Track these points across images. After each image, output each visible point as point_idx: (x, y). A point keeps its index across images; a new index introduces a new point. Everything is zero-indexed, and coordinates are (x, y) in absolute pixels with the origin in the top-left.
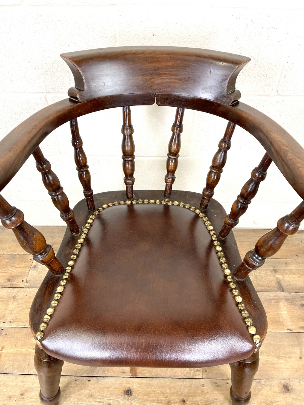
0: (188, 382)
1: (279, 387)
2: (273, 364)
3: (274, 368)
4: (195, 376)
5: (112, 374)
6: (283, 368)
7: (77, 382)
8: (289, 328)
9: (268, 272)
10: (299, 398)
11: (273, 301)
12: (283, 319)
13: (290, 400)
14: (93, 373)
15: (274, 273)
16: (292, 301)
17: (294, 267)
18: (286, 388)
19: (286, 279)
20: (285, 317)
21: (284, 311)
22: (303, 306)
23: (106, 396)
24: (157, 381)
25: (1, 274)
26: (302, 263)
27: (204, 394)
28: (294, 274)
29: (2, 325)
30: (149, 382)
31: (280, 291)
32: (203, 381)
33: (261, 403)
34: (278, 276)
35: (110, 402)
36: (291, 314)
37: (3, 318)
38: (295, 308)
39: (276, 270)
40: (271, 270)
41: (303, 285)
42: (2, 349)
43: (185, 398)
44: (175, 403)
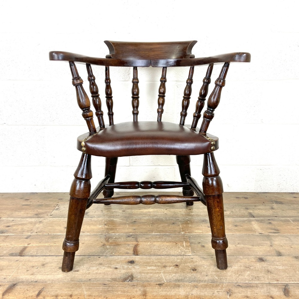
0: (180, 257)
1: (255, 259)
2: (249, 248)
3: (250, 250)
4: (186, 254)
5: (118, 254)
6: (257, 251)
7: (90, 258)
8: (260, 232)
9: (241, 209)
10: (272, 264)
11: (246, 221)
12: (255, 229)
13: (265, 265)
14: (103, 254)
15: (246, 210)
16: (261, 221)
17: (261, 207)
18: (261, 260)
19: (256, 212)
20: (256, 228)
21: (255, 226)
22: (270, 223)
23: (113, 264)
24: (155, 257)
25: (31, 212)
26: (268, 205)
27: (194, 262)
28: (262, 210)
29: (29, 234)
30: (148, 257)
31: (252, 217)
32: (192, 257)
33: (241, 266)
34: (250, 211)
35: (116, 267)
36: (261, 227)
37: (31, 231)
38: (264, 224)
39: (247, 209)
40: (244, 209)
41: (269, 215)
42: (29, 244)
43: (178, 264)
44: (170, 266)
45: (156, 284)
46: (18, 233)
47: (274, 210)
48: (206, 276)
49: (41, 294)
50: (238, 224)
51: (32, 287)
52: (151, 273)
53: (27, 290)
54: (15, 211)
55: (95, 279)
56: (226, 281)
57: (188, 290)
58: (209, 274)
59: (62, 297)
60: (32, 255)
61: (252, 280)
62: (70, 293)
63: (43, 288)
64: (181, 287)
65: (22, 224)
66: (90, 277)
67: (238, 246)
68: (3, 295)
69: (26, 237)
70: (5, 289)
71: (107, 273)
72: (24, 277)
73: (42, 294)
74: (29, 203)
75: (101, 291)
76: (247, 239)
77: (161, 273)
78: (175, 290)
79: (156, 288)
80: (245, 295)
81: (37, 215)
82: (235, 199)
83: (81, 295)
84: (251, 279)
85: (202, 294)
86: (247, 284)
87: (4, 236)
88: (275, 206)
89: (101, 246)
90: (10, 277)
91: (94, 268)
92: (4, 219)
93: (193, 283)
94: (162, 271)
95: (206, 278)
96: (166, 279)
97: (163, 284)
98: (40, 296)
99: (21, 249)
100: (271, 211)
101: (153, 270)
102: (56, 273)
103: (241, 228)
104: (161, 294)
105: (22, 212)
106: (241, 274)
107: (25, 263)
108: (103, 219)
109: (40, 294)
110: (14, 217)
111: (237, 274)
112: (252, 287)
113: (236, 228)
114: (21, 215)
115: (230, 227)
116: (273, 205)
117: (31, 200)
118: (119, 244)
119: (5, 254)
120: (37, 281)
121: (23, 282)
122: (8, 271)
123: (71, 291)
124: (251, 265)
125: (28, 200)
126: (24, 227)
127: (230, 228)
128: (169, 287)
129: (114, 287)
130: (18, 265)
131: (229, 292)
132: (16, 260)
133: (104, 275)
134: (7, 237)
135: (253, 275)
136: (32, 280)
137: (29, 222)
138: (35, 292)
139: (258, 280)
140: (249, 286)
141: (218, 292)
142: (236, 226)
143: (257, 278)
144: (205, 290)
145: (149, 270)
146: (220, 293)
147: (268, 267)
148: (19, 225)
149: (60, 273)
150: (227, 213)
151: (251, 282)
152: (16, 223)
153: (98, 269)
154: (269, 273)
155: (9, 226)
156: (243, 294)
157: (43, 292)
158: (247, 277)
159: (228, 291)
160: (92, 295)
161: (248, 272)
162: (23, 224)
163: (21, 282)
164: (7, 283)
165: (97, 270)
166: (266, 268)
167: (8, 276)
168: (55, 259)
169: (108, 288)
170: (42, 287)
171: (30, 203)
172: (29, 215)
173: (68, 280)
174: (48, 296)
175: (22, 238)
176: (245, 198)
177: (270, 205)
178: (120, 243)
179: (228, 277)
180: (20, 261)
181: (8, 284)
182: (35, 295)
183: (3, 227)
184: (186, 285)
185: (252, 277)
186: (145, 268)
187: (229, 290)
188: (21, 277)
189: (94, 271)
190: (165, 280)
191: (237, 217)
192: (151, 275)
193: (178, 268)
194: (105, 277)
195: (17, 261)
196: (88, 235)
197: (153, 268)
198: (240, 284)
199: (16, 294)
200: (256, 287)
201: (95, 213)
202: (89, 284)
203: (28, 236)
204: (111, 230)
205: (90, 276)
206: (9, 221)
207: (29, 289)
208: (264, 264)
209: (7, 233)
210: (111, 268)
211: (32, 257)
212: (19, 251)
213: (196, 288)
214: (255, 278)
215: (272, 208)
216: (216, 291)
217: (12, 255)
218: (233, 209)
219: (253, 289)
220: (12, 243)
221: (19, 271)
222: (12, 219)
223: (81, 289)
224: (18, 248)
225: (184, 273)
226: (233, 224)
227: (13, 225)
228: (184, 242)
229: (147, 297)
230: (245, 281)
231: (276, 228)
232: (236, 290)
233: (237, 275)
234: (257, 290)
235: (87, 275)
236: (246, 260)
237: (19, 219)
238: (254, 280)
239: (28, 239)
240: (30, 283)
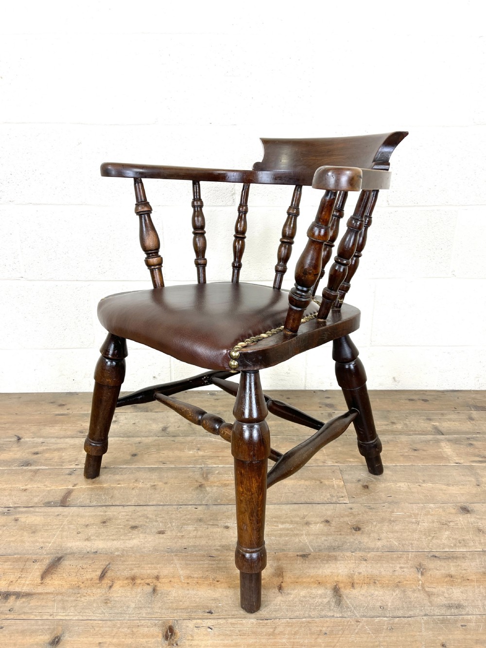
0: (330, 507)
1: (454, 509)
2: (441, 490)
3: (444, 493)
4: (339, 501)
7: (180, 509)
8: (457, 462)
9: (420, 421)
11: (431, 442)
12: (448, 456)
13: (472, 520)
14: (201, 502)
15: (428, 421)
16: (456, 442)
17: (453, 416)
18: (465, 510)
19: (445, 425)
20: (449, 454)
21: (447, 449)
22: (471, 444)
23: (221, 520)
24: (288, 506)
25: (71, 428)
26: (463, 413)
27: (354, 516)
28: (454, 421)
29: (73, 466)
30: (277, 506)
31: (439, 434)
32: (350, 505)
33: (433, 522)
34: (434, 424)
35: (226, 524)
36: (457, 451)
37: (75, 461)
38: (462, 446)
39: (430, 420)
40: (424, 420)
41: (468, 430)
42: (75, 485)
43: (329, 519)
44: (316, 523)
45: (297, 555)
46: (54, 465)
47: (474, 422)
48: (379, 539)
49: (106, 574)
50: (418, 446)
51: (89, 562)
52: (286, 535)
53: (83, 569)
54: (45, 425)
55: (194, 546)
56: (412, 549)
57: (352, 566)
58: (383, 535)
59: (142, 579)
60: (83, 504)
61: (455, 545)
62: (155, 572)
63: (109, 564)
64: (339, 560)
65: (59, 450)
66: (184, 543)
67: (423, 486)
68: (43, 578)
69: (67, 472)
70: (44, 567)
71: (213, 537)
72: (75, 544)
73: (109, 574)
74: (66, 412)
75: (207, 568)
76: (438, 473)
77: (302, 535)
78: (331, 566)
79: (298, 562)
80: (447, 572)
81: (82, 433)
82: (407, 401)
83: (173, 577)
84: (452, 545)
85: (376, 572)
86: (447, 553)
87: (31, 471)
88: (475, 414)
89: (197, 488)
90: (50, 545)
91: (190, 528)
92: (28, 439)
93: (359, 554)
94: (304, 532)
95: (379, 544)
96: (312, 546)
97: (310, 554)
98: (106, 578)
99: (63, 494)
100: (469, 423)
101: (288, 529)
102: (127, 538)
103: (425, 453)
104: (308, 574)
105: (57, 428)
106: (436, 535)
107: (72, 519)
108: (194, 440)
109: (104, 574)
110: (44, 437)
111: (430, 536)
112: (457, 558)
113: (416, 454)
114: (55, 433)
115: (407, 452)
116: (472, 413)
117: (68, 406)
118: (225, 484)
119: (36, 503)
120: (96, 552)
121: (72, 554)
122: (46, 534)
123: (156, 568)
124: (449, 520)
125: (64, 405)
126: (63, 454)
127: (406, 454)
128: (319, 561)
129: (227, 562)
130: (60, 523)
131: (421, 569)
132: (56, 514)
133: (209, 539)
134: (36, 472)
135: (455, 537)
136: (88, 551)
137: (71, 445)
138: (96, 571)
139: (465, 546)
140: (451, 557)
141: (401, 568)
142: (415, 450)
143: (464, 543)
144: (379, 565)
145: (281, 530)
146: (405, 569)
147: (477, 523)
148: (55, 450)
149: (133, 537)
150: (398, 426)
151: (453, 550)
152: (48, 447)
153: (196, 529)
154: (481, 533)
155: (37, 453)
156: (443, 571)
157: (109, 572)
158: (445, 542)
159: (419, 567)
160: (192, 576)
161: (447, 533)
162: (61, 448)
163: (69, 554)
164: (46, 556)
165: (195, 532)
166: (474, 524)
167: (46, 542)
168: (123, 512)
169: (218, 564)
170: (107, 563)
171: (68, 411)
172: (69, 433)
173: (149, 549)
174: (118, 579)
175: (62, 475)
176: (423, 400)
177: (467, 412)
178: (228, 482)
179: (415, 542)
180: (63, 516)
181: (49, 558)
182: (96, 577)
183: (27, 455)
184: (347, 557)
185: (454, 541)
186: (275, 526)
187: (420, 565)
188: (69, 545)
189: (190, 533)
190: (310, 547)
191: (416, 434)
192: (286, 539)
193: (330, 526)
194: (211, 543)
195: (58, 515)
196: (172, 468)
197: (287, 526)
198: (437, 554)
199: (64, 575)
200: (463, 558)
201: (179, 428)
202: (186, 556)
203: (71, 470)
204: (209, 459)
205: (184, 541)
206: (37, 443)
207: (85, 566)
208: (471, 518)
209: (36, 466)
210: (218, 528)
211: (84, 508)
212: (60, 498)
213: (364, 562)
214: (460, 543)
215: (471, 419)
216: (399, 566)
217: (48, 504)
218: (407, 420)
219: (459, 563)
220: (46, 483)
221: (65, 533)
222: (41, 440)
223: (172, 566)
224: (57, 493)
225: (340, 534)
226: (411, 446)
227: (44, 451)
228: (334, 479)
229: (285, 579)
230: (443, 548)
231: (481, 454)
232: (431, 564)
233: (430, 538)
234: (465, 564)
235: (180, 541)
236: (441, 510)
237: (53, 440)
238: (459, 547)
239: (72, 476)
240: (85, 556)
